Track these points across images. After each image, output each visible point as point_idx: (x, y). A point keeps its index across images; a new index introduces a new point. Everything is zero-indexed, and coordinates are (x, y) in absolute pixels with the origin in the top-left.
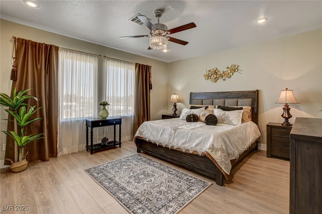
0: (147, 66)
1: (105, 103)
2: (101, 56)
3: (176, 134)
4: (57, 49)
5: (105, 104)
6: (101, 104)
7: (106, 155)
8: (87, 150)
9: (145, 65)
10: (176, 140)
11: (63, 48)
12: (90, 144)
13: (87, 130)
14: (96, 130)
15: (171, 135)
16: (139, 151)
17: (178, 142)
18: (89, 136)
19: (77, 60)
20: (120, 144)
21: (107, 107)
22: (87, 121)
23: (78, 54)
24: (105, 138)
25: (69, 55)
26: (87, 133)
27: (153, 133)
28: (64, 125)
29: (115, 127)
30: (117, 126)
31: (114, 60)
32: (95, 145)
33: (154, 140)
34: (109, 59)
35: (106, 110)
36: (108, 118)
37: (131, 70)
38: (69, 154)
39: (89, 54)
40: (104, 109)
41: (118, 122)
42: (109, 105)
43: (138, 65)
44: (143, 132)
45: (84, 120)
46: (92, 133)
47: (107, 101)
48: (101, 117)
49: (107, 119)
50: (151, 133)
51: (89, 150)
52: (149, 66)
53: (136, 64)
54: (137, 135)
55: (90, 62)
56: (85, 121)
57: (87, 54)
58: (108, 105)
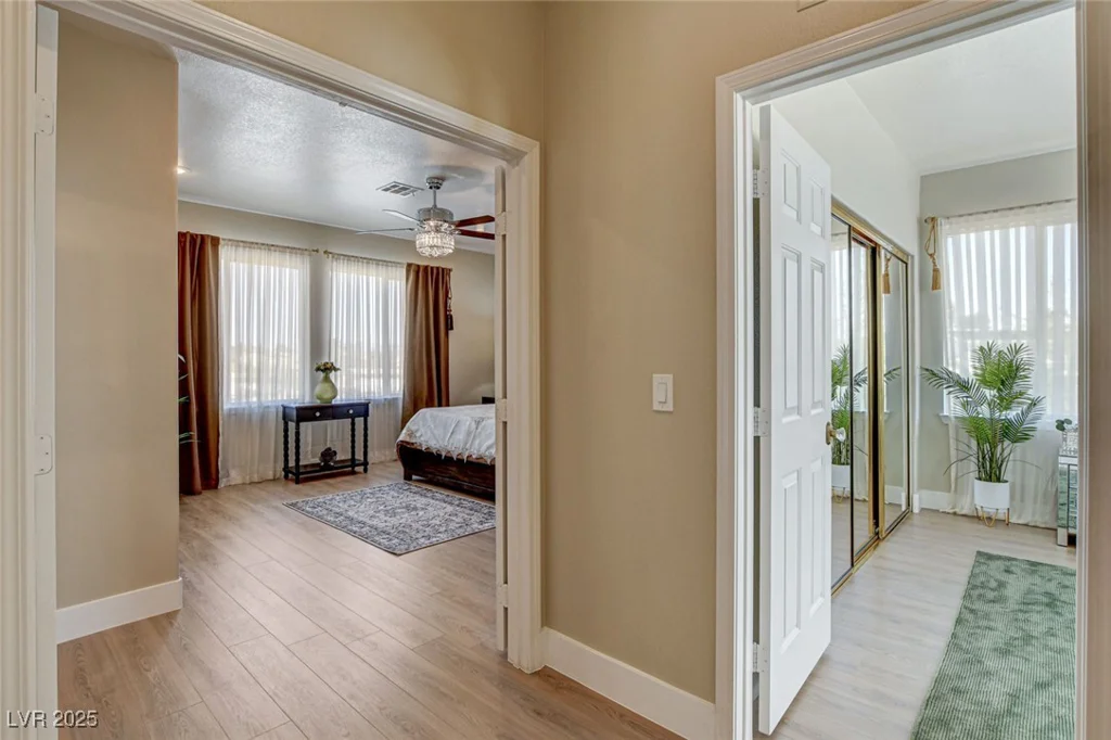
0: (438, 268)
1: (328, 366)
2: (317, 251)
3: (479, 430)
4: (216, 241)
5: (328, 369)
6: (318, 369)
7: (331, 485)
8: (286, 477)
9: (432, 268)
10: (477, 442)
11: (230, 240)
12: (292, 463)
13: (286, 430)
14: (307, 428)
15: (469, 433)
16: (407, 477)
17: (480, 445)
18: (290, 443)
19: (260, 264)
20: (365, 464)
21: (332, 375)
22: (284, 408)
23: (263, 252)
24: (329, 449)
25: (243, 253)
26: (286, 436)
27: (436, 432)
28: (233, 417)
29: (353, 424)
30: (359, 421)
31: (349, 258)
32: (306, 466)
33: (438, 446)
34: (337, 257)
35: (331, 382)
36: (337, 401)
37: (396, 279)
38: (244, 484)
39: (288, 250)
40: (327, 379)
41: (361, 410)
42: (339, 372)
43: (413, 268)
44: (417, 431)
45: (277, 408)
46: (298, 434)
47: (333, 360)
48: (318, 398)
49: (333, 402)
50: (432, 433)
51: (290, 475)
52: (443, 269)
53: (409, 265)
54: (401, 438)
55: (291, 268)
56: (281, 409)
57: (283, 249)
58: (336, 370)
